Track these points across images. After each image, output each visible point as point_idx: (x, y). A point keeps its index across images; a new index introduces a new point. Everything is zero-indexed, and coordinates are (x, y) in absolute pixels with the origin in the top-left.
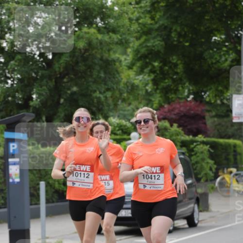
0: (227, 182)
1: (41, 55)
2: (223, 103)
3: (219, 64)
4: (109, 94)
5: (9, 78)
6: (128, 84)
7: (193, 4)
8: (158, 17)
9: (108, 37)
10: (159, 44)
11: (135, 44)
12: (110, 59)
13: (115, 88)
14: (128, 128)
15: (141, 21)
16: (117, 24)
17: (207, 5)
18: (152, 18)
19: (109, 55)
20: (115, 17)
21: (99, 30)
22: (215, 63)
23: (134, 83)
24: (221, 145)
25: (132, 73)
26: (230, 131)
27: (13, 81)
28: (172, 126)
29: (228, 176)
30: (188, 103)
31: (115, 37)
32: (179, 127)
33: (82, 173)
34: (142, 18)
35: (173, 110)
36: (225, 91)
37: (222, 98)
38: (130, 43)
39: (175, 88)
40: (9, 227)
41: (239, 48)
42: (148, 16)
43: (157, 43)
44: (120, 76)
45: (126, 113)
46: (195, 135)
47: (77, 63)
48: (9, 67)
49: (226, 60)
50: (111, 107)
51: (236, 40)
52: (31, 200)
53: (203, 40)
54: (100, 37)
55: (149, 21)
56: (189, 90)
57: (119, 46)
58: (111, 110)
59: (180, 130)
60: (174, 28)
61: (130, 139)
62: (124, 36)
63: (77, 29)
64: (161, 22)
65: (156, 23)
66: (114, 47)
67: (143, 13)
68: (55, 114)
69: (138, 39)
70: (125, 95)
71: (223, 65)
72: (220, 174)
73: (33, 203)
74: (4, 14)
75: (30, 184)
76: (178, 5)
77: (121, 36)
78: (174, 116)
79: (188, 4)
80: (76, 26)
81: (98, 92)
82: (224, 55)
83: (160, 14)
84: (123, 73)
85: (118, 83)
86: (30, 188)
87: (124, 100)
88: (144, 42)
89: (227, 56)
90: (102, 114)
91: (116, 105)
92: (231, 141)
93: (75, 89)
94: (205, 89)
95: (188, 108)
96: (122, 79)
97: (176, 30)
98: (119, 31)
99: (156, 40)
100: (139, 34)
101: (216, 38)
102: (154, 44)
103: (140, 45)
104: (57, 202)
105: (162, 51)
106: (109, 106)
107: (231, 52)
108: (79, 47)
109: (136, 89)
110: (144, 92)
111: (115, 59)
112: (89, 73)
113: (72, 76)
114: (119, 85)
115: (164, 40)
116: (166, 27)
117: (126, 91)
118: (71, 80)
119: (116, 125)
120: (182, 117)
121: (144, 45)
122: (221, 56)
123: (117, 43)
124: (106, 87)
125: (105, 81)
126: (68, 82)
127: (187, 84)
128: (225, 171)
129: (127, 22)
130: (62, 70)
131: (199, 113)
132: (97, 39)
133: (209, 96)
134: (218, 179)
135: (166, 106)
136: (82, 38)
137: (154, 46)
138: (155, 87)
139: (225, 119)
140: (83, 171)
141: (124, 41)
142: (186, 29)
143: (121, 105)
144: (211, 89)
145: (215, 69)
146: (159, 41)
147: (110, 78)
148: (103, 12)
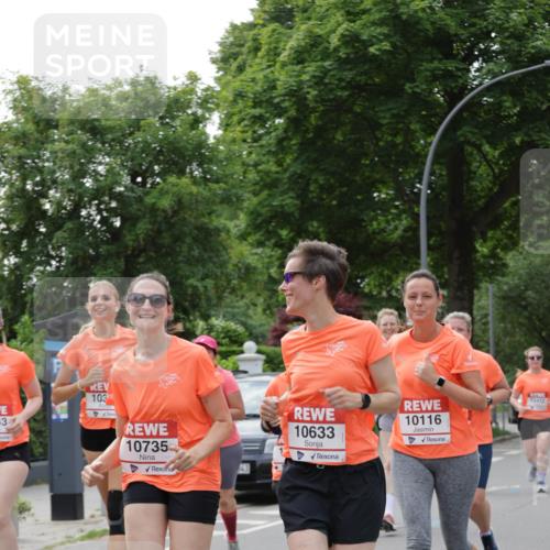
1: (104, 221)
2: (390, 296)
3: (385, 234)
4: (210, 283)
5: (53, 258)
6: (240, 265)
7: (344, 142)
8: (288, 161)
10: (291, 203)
11: (250, 201)
12: (211, 227)
13: (219, 274)
14: (240, 334)
15: (260, 168)
16: (224, 171)
17: (366, 143)
18: (279, 163)
19: (211, 221)
21: (195, 181)
22: (379, 233)
23: (249, 264)
25: (245, 248)
27: (59, 262)
34: (263, 163)
36: (394, 276)
37: (389, 288)
38: (243, 200)
40: (51, 490)
41: (416, 210)
42: (272, 159)
43: (288, 201)
44: (228, 254)
45: (236, 310)
47: (159, 232)
48: (54, 241)
49: (396, 228)
50: (214, 302)
51: (412, 196)
53: (359, 197)
54: (194, 189)
55: (274, 168)
57: (225, 206)
58: (210, 306)
60: (313, 178)
61: (242, 352)
62: (234, 191)
63: (158, 180)
64: (292, 169)
65: (285, 170)
66: (218, 208)
67: (264, 155)
69: (256, 194)
71: (391, 237)
74: (48, 160)
76: (319, 143)
79: (336, 142)
80: (158, 175)
82: (393, 220)
83: (291, 157)
84: (231, 248)
85: (223, 265)
87: (233, 291)
88: (266, 199)
89: (397, 222)
90: (199, 311)
91: (220, 298)
94: (362, 274)
96: (230, 258)
97: (316, 181)
99: (286, 196)
100: (258, 187)
102: (284, 203)
103: (260, 203)
105: (297, 214)
106: (208, 299)
107: (404, 216)
108: (161, 207)
109: (253, 273)
110: (266, 277)
111: (221, 226)
112: (177, 249)
113: (152, 254)
114: (226, 268)
115: (298, 197)
116: (300, 176)
117: (236, 275)
119: (220, 330)
121: (266, 203)
122: (388, 222)
123: (222, 202)
124: (205, 271)
125: (200, 261)
126: (143, 263)
129: (239, 168)
132: (191, 194)
133: (368, 284)
136: (167, 192)
137: (282, 206)
141: (234, 198)
142: (332, 181)
143: (229, 298)
144: (372, 273)
145: (379, 241)
146: (292, 198)
147: (210, 258)
148: (202, 155)
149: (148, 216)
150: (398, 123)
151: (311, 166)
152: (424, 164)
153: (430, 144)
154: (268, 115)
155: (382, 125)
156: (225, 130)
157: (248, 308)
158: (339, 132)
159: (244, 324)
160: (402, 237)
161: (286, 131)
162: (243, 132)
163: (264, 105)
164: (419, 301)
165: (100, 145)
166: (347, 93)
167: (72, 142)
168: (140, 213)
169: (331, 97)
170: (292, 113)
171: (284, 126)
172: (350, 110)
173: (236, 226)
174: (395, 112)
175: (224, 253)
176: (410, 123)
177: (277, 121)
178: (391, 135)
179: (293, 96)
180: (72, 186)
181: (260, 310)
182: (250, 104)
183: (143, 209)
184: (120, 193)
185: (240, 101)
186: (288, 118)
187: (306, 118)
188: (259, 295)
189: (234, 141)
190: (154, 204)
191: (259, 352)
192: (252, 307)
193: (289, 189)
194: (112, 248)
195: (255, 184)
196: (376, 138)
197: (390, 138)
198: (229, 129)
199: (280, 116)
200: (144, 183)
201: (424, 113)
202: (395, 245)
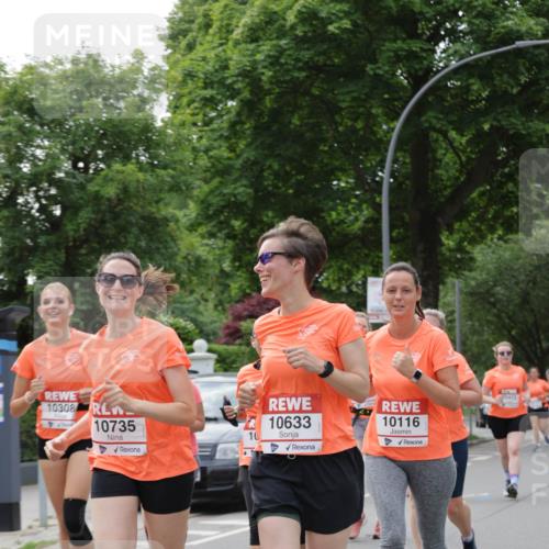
1: (42, 209)
2: (350, 292)
3: (344, 226)
6: (190, 257)
7: (301, 126)
8: (241, 146)
10: (244, 192)
11: (201, 189)
12: (158, 216)
14: (189, 332)
15: (211, 153)
16: (172, 157)
17: (324, 127)
18: (232, 149)
19: (159, 210)
20: (169, 146)
21: (141, 168)
22: (338, 224)
23: (199, 256)
34: (214, 148)
36: (354, 270)
37: (349, 282)
38: (193, 188)
41: (378, 200)
42: (225, 145)
43: (241, 190)
44: (176, 245)
45: (185, 306)
47: (103, 222)
49: (356, 219)
51: (373, 185)
52: (23, 454)
53: (317, 186)
54: (141, 176)
55: (226, 154)
57: (174, 194)
60: (268, 164)
61: (192, 351)
62: (183, 178)
63: (102, 166)
64: (245, 155)
65: (238, 156)
66: (167, 196)
67: (215, 140)
69: (206, 181)
70: (185, 276)
71: (352, 228)
73: (26, 458)
75: (21, 427)
76: (275, 128)
79: (292, 126)
80: (102, 160)
82: (354, 210)
83: (244, 142)
84: (182, 239)
85: (176, 254)
86: (21, 433)
88: (217, 188)
89: (358, 213)
96: (179, 249)
97: (270, 167)
99: (238, 184)
102: (236, 192)
103: (212, 192)
105: (250, 204)
107: (364, 206)
108: (107, 196)
109: (204, 266)
110: (217, 271)
111: (169, 216)
112: (122, 240)
113: (95, 245)
114: (175, 260)
115: (251, 185)
116: (255, 163)
117: (185, 269)
121: (217, 192)
122: (348, 212)
123: (171, 189)
126: (86, 255)
129: (188, 155)
130: (82, 232)
132: (138, 181)
133: (327, 279)
136: (112, 180)
137: (235, 196)
138: (237, 264)
141: (183, 186)
142: (288, 168)
144: (330, 267)
145: (338, 233)
146: (245, 186)
147: (158, 248)
148: (149, 139)
149: (91, 204)
150: (359, 107)
151: (266, 152)
152: (387, 151)
153: (393, 129)
154: (219, 97)
155: (342, 109)
156: (174, 113)
157: (199, 303)
158: (296, 116)
159: (194, 321)
160: (362, 229)
161: (239, 114)
162: (193, 115)
163: (216, 86)
164: (398, 295)
165: (38, 128)
166: (304, 74)
167: (9, 123)
168: (81, 201)
169: (288, 78)
170: (246, 94)
171: (238, 109)
172: (307, 93)
173: (185, 215)
174: (355, 94)
175: (172, 244)
176: (371, 107)
177: (230, 103)
178: (352, 120)
179: (247, 76)
180: (9, 172)
181: (211, 305)
182: (200, 84)
183: (85, 197)
184: (60, 180)
185: (190, 82)
186: (242, 101)
187: (261, 100)
188: (210, 290)
189: (183, 124)
190: (97, 192)
191: (209, 351)
192: (203, 302)
193: (241, 177)
194: (53, 238)
195: (205, 171)
196: (336, 123)
197: (350, 123)
198: (178, 112)
199: (232, 99)
200: (86, 168)
201: (386, 96)
202: (356, 237)
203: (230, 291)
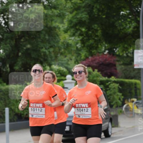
0: (130, 108)
2: (128, 56)
3: (125, 30)
4: (51, 50)
6: (65, 43)
9: (51, 11)
10: (85, 16)
11: (69, 16)
12: (52, 26)
13: (56, 45)
14: (65, 72)
15: (73, 1)
16: (57, 3)
19: (52, 24)
21: (45, 7)
22: (123, 29)
23: (68, 43)
24: (126, 83)
25: (67, 36)
26: (132, 74)
28: (94, 71)
29: (131, 103)
30: (105, 56)
31: (56, 12)
32: (98, 71)
33: (38, 108)
35: (94, 60)
36: (129, 47)
37: (127, 52)
38: (66, 16)
39: (96, 46)
41: (138, 19)
43: (84, 16)
44: (59, 38)
45: (63, 62)
46: (109, 77)
49: (130, 27)
50: (53, 58)
51: (137, 14)
53: (115, 14)
55: (79, 1)
56: (105, 47)
57: (58, 18)
58: (52, 60)
59: (99, 73)
60: (95, 6)
61: (66, 80)
62: (62, 11)
64: (87, 2)
65: (83, 2)
66: (55, 18)
68: (15, 63)
69: (71, 13)
70: (63, 50)
71: (128, 31)
72: (126, 102)
73: (1, 122)
77: (60, 11)
78: (95, 65)
81: (44, 48)
82: (129, 24)
84: (61, 35)
85: (58, 42)
87: (62, 54)
88: (75, 15)
89: (131, 24)
90: (47, 63)
91: (56, 57)
92: (133, 81)
93: (29, 46)
94: (116, 47)
95: (104, 59)
96: (60, 40)
97: (96, 7)
98: (58, 8)
99: (83, 14)
100: (72, 10)
101: (123, 13)
102: (82, 17)
103: (73, 17)
104: (17, 121)
106: (51, 58)
107: (133, 22)
109: (70, 47)
110: (75, 49)
111: (56, 26)
112: (38, 36)
113: (27, 38)
114: (59, 44)
115: (88, 14)
116: (90, 5)
117: (63, 47)
118: (26, 40)
119: (56, 70)
120: (100, 65)
121: (75, 17)
122: (126, 25)
123: (57, 16)
124: (50, 45)
125: (49, 41)
126: (23, 42)
127: (104, 43)
128: (129, 100)
131: (112, 62)
133: (118, 51)
134: (125, 106)
135: (90, 58)
137: (82, 18)
138: (83, 45)
139: (129, 66)
140: (38, 107)
141: (61, 14)
142: (103, 7)
143: (60, 57)
144: (120, 46)
145: (123, 33)
146: (85, 14)
147: (52, 39)
157: (68, 61)
159: (66, 68)
160: (133, 31)
181: (73, 61)
188: (73, 56)
191: (73, 79)
192: (70, 61)
193: (85, 11)
202: (130, 34)
203: (81, 57)
